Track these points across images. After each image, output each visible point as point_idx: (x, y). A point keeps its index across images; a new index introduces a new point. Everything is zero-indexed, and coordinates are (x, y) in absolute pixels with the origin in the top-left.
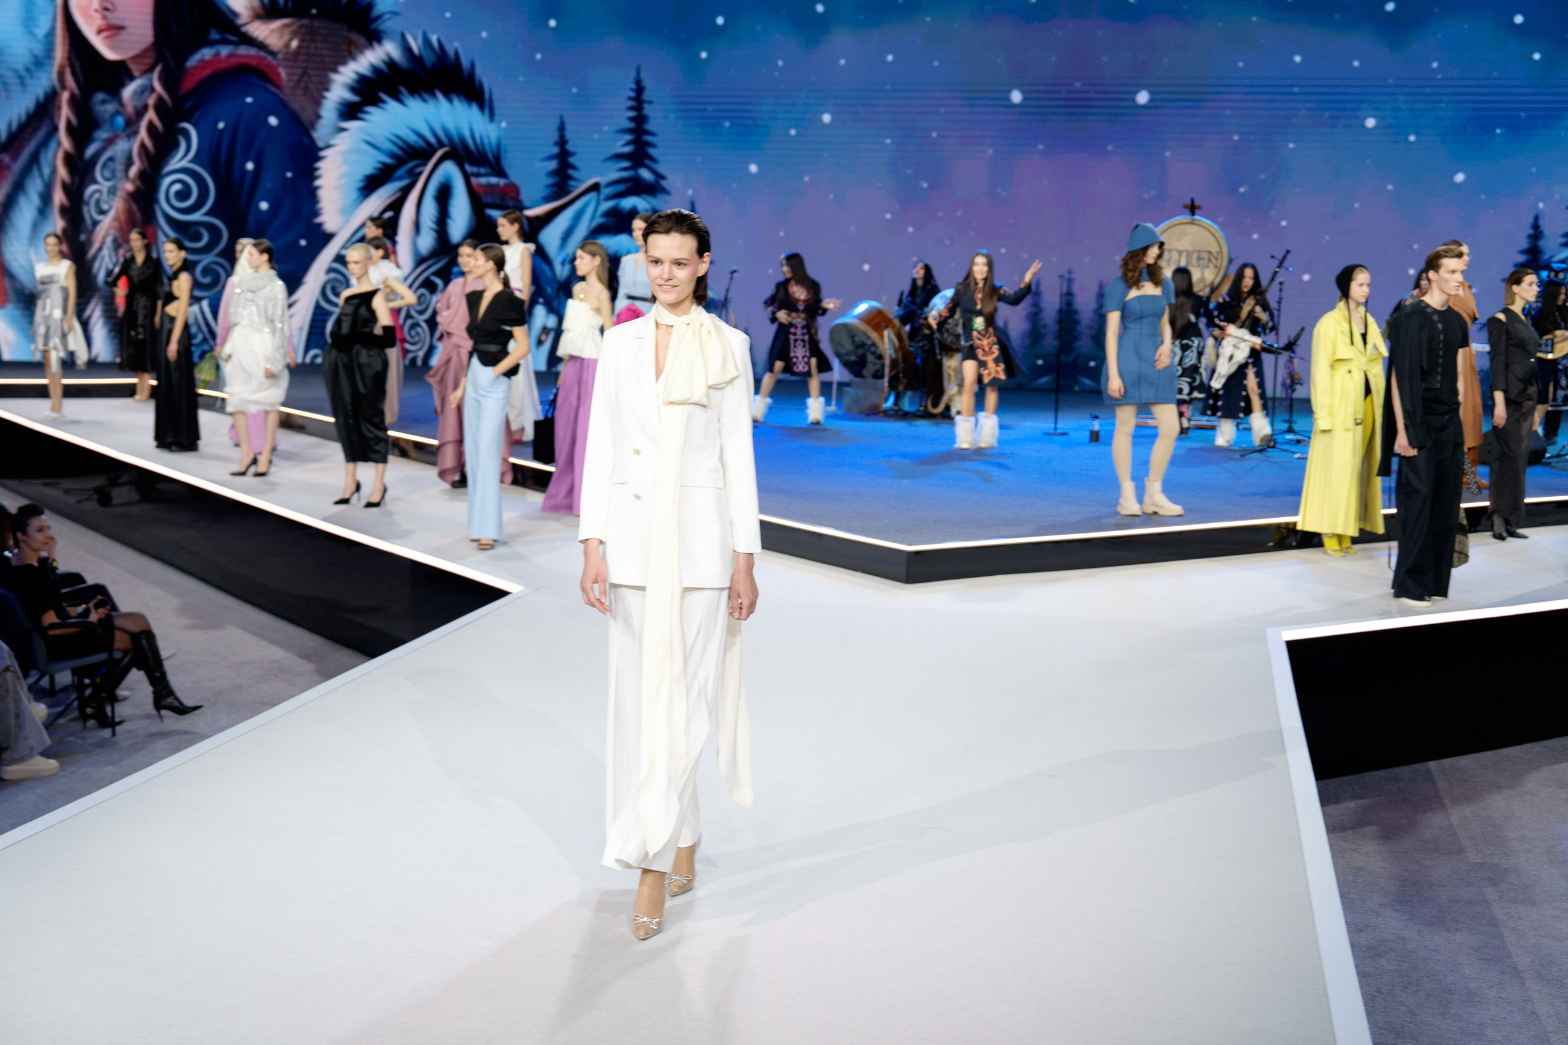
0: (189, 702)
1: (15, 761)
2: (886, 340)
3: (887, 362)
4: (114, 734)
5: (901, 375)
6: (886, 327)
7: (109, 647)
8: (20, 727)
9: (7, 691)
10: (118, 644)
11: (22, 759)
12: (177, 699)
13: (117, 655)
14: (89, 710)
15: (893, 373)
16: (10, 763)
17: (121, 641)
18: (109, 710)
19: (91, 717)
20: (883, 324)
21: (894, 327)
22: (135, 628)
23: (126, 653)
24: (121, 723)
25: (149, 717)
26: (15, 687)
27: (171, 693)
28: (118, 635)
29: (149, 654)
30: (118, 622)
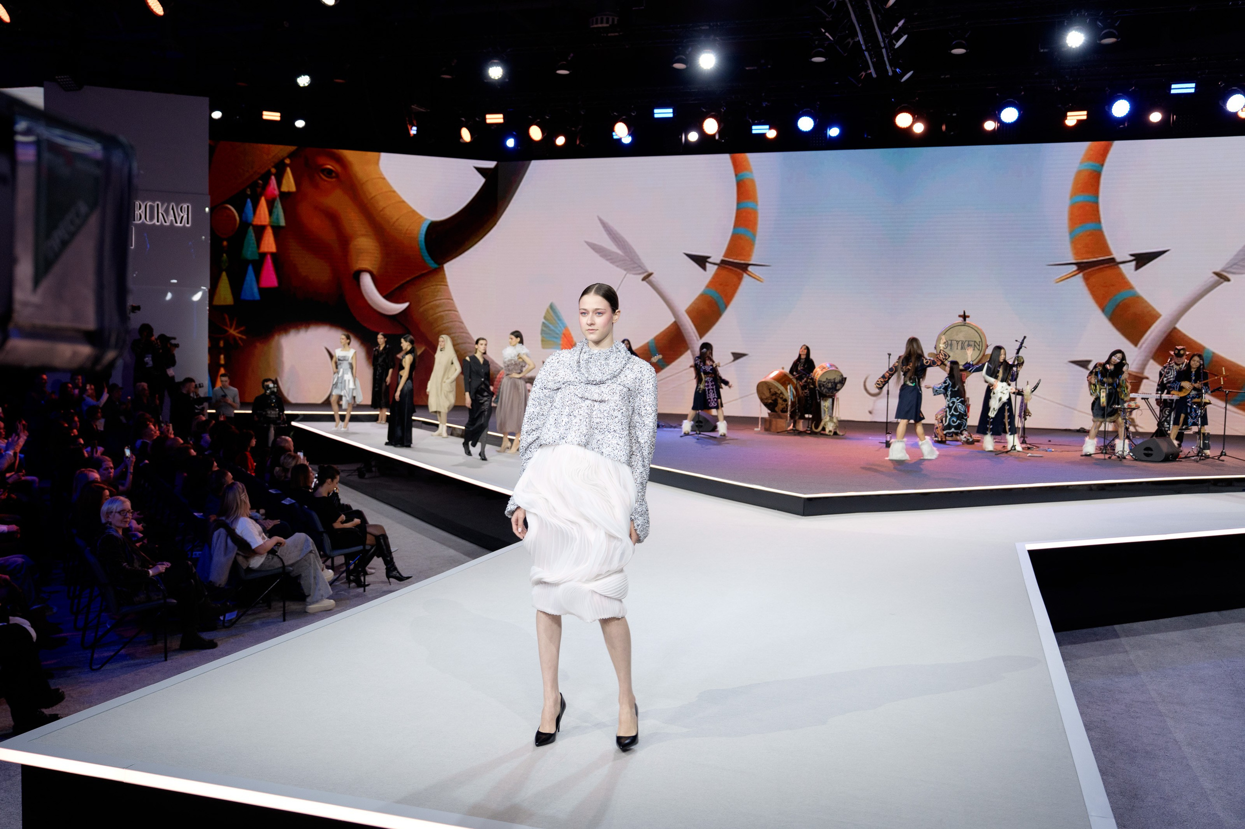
0: (405, 575)
1: (313, 603)
2: (789, 391)
3: (790, 403)
4: (364, 591)
5: (797, 411)
6: (789, 384)
7: (363, 542)
8: (316, 584)
9: (310, 564)
10: (368, 542)
11: (317, 602)
12: (398, 572)
13: (368, 547)
14: (352, 577)
15: (793, 409)
16: (311, 604)
17: (370, 540)
18: (362, 578)
19: (353, 581)
20: (787, 382)
21: (793, 383)
22: (377, 533)
23: (372, 546)
24: (368, 585)
25: (383, 582)
26: (314, 562)
27: (396, 569)
28: (368, 536)
29: (384, 547)
30: (369, 530)
